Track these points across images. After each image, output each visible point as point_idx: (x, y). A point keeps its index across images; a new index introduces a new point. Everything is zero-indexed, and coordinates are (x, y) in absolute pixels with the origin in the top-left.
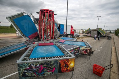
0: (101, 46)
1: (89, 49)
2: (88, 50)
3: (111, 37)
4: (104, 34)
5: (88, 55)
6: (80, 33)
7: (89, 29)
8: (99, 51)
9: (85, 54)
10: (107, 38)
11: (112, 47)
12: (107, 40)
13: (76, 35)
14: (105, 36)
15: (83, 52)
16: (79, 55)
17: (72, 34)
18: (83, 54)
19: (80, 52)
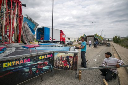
0: (99, 54)
1: (72, 55)
2: (71, 57)
3: (110, 44)
4: (101, 41)
5: (72, 69)
6: (75, 42)
7: (84, 34)
8: (96, 60)
9: (66, 68)
10: (105, 45)
11: (114, 55)
12: (106, 47)
13: (68, 42)
14: (103, 44)
15: (62, 64)
16: (54, 70)
17: (63, 41)
18: (62, 68)
19: (56, 63)
